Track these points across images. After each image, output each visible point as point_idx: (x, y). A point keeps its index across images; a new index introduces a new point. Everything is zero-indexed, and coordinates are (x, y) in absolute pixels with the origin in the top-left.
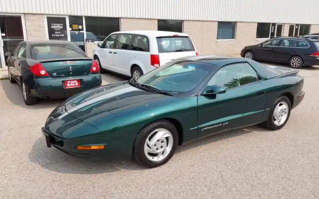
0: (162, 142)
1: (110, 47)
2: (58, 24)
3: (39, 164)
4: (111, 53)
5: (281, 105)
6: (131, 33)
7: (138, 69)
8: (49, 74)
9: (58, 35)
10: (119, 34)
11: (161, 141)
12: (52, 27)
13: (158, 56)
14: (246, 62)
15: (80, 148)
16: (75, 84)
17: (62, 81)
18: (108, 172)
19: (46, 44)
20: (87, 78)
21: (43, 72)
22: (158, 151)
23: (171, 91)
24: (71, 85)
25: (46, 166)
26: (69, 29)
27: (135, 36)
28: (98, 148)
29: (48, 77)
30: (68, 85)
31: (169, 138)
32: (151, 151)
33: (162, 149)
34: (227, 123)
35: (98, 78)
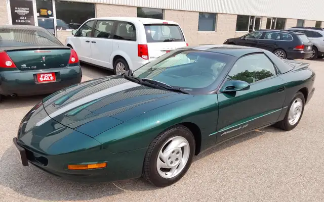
0: (178, 153)
1: (87, 36)
2: (23, 9)
3: (11, 187)
4: (89, 42)
5: (296, 102)
6: (113, 19)
7: (123, 61)
8: (17, 66)
9: (24, 21)
10: (98, 20)
11: (176, 152)
12: (16, 11)
13: (147, 46)
14: (263, 53)
15: (71, 167)
16: (50, 78)
17: (34, 75)
18: (108, 195)
19: (9, 30)
20: (64, 71)
21: (9, 64)
22: (173, 165)
23: (184, 88)
24: (45, 79)
25: (20, 190)
26: (36, 14)
27: (117, 23)
28: (97, 167)
29: (16, 69)
30: (41, 79)
31: (185, 148)
32: (165, 166)
33: (177, 163)
34: (247, 125)
35: (78, 71)
